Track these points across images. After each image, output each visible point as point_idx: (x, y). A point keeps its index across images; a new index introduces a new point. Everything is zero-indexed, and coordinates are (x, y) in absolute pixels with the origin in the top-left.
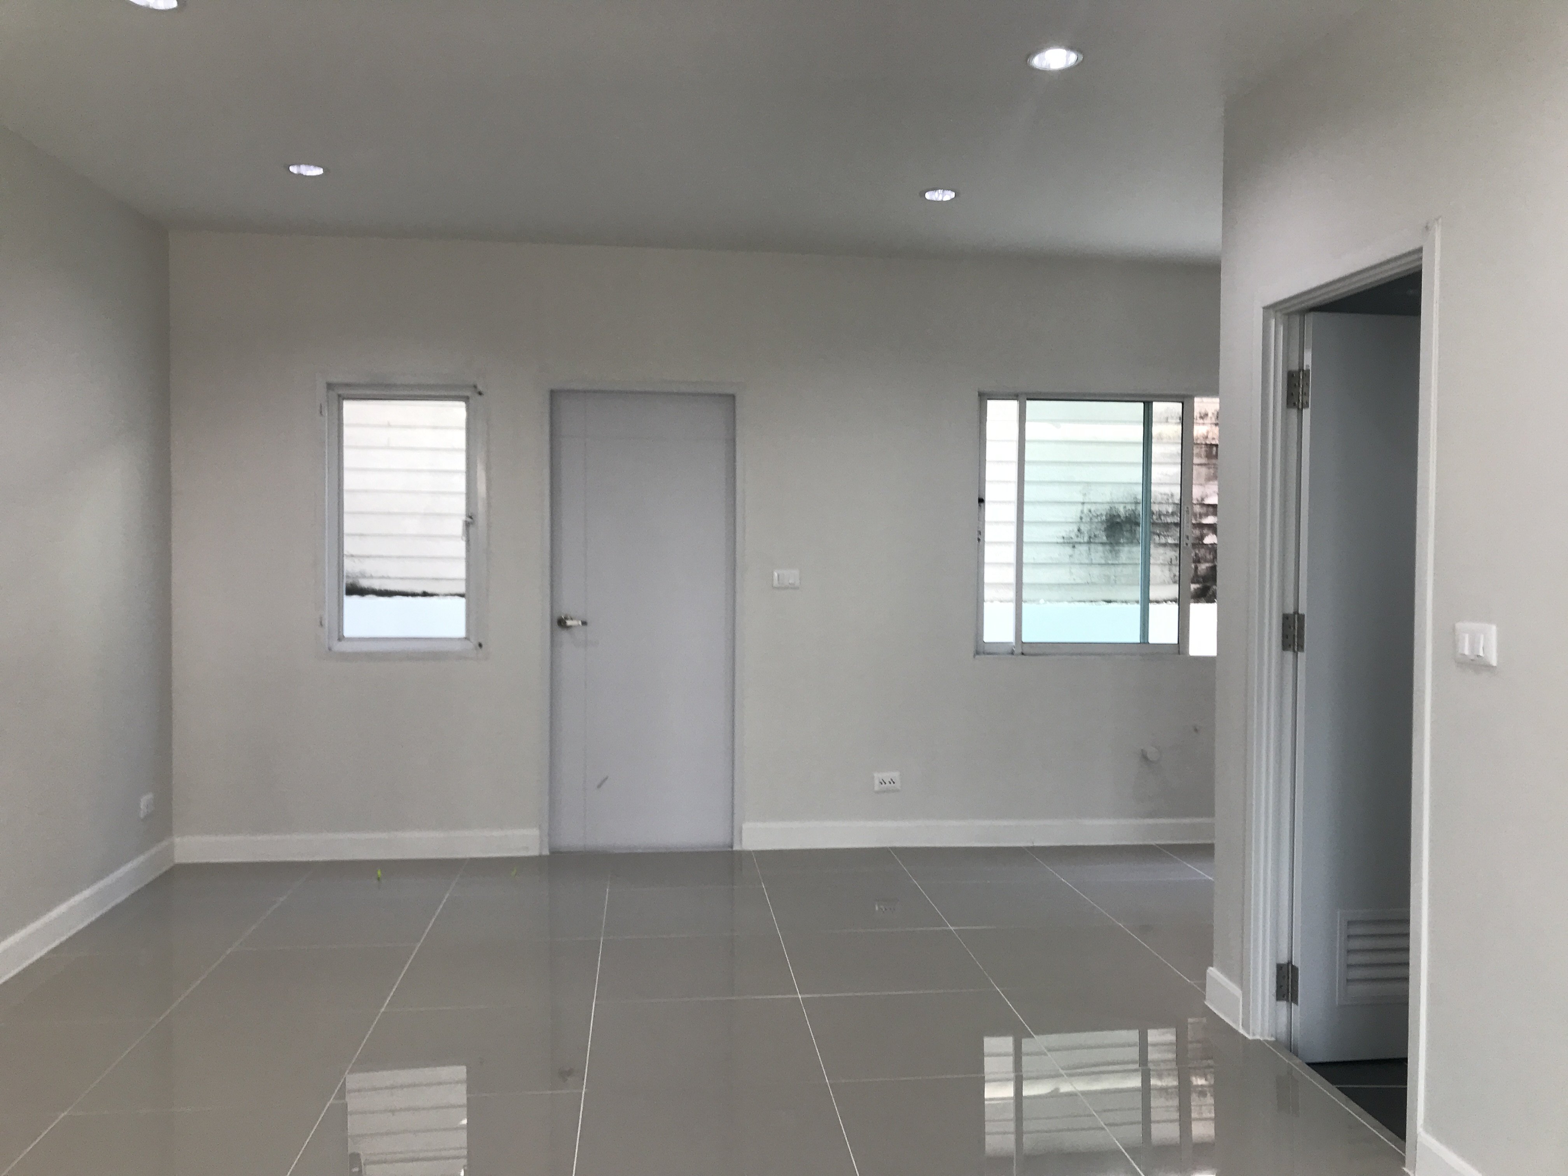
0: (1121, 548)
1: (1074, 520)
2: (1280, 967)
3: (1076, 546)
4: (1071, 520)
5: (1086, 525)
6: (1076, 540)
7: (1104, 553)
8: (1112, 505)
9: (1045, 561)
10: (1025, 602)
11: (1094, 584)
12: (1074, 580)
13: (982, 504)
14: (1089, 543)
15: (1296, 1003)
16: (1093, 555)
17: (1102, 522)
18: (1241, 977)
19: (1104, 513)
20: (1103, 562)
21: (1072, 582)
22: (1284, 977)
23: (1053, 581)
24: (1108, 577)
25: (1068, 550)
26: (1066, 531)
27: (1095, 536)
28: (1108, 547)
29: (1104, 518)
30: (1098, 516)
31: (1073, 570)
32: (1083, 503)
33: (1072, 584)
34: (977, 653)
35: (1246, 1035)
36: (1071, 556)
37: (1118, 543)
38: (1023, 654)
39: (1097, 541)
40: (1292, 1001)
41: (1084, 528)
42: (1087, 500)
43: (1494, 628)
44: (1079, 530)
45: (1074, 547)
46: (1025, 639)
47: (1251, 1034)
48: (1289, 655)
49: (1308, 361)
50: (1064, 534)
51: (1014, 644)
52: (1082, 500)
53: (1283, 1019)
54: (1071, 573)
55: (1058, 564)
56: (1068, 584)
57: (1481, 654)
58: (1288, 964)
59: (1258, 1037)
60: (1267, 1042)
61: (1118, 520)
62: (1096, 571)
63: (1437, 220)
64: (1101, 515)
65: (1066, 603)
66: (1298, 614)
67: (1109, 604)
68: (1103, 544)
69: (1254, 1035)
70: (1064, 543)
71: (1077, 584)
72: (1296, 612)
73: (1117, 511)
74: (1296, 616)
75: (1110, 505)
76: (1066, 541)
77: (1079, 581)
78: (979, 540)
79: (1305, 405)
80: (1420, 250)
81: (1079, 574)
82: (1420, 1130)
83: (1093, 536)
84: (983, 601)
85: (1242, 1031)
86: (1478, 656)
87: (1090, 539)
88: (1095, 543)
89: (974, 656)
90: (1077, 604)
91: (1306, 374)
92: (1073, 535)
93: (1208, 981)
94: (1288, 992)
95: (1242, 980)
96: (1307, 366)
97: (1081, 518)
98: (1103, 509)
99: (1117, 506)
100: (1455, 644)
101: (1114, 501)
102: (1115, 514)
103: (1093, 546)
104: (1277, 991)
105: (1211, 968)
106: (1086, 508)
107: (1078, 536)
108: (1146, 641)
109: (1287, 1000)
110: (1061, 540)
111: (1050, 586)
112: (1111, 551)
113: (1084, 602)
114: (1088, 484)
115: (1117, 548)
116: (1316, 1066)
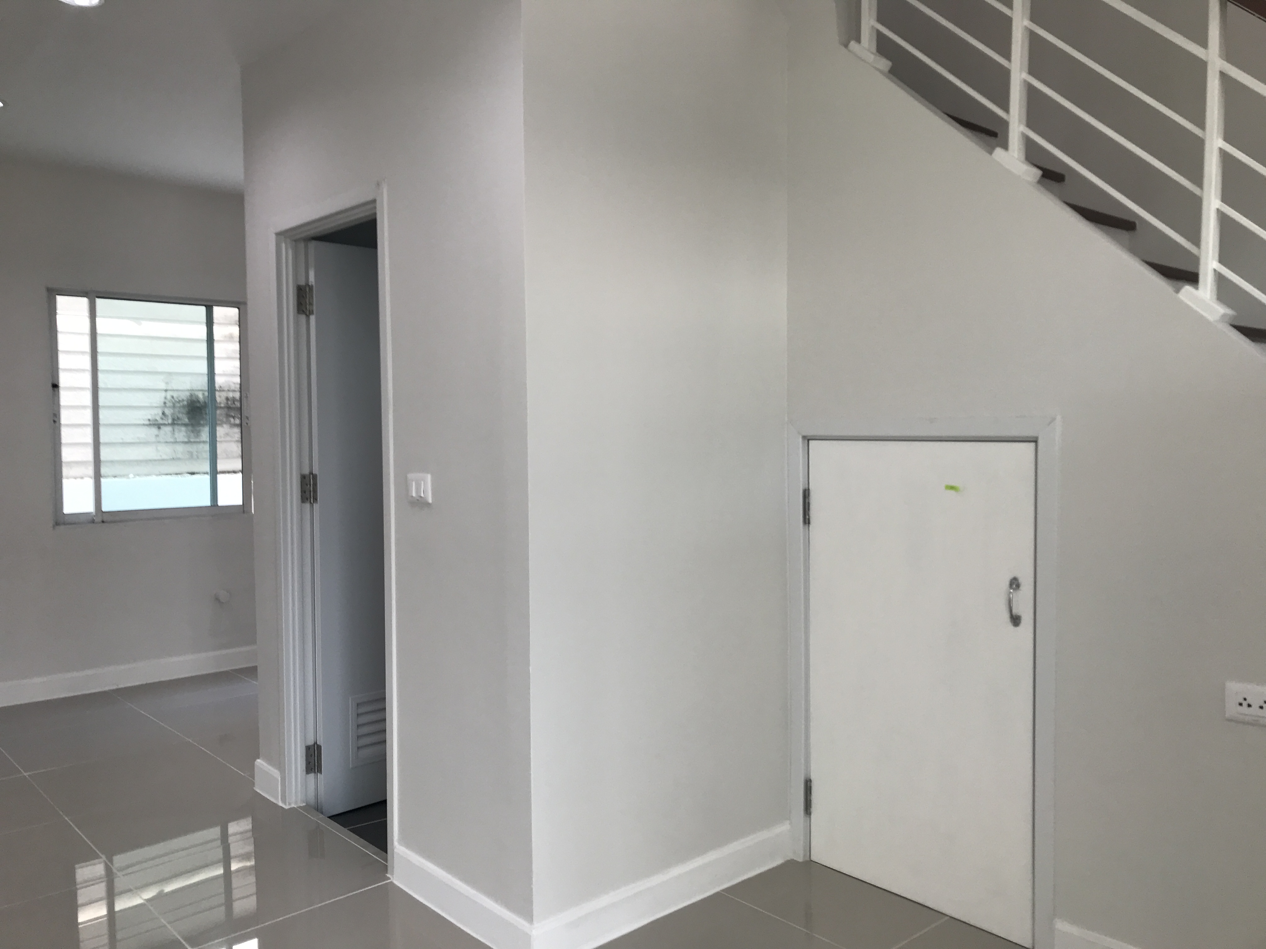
0: (201, 428)
1: (158, 405)
2: (308, 748)
3: (161, 427)
4: (155, 405)
5: (170, 409)
6: (161, 422)
7: (186, 433)
8: (193, 392)
9: (133, 441)
10: (105, 477)
11: (179, 459)
12: (161, 456)
13: (56, 389)
14: (173, 424)
15: (321, 773)
16: (177, 435)
17: (184, 406)
18: (280, 764)
19: (185, 399)
20: (186, 440)
21: (159, 458)
22: (311, 756)
23: (141, 458)
24: (191, 454)
25: (154, 430)
26: (151, 415)
27: (178, 418)
28: (190, 428)
29: (185, 403)
30: (180, 401)
31: (159, 448)
32: (166, 391)
33: (159, 460)
34: (57, 524)
35: (284, 806)
36: (157, 436)
37: (199, 424)
38: (103, 522)
39: (180, 422)
40: (318, 772)
41: (167, 412)
42: (169, 388)
43: (429, 477)
44: (163, 413)
45: (159, 428)
46: (105, 508)
47: (287, 804)
48: (307, 506)
49: (312, 279)
50: (150, 417)
51: (94, 514)
52: (165, 388)
53: (312, 787)
54: (157, 450)
55: (146, 443)
56: (155, 460)
57: (422, 495)
58: (314, 744)
59: (293, 805)
60: (300, 807)
61: (198, 405)
62: (180, 448)
63: (384, 180)
64: (183, 400)
65: (154, 476)
66: (313, 474)
67: (193, 475)
68: (185, 425)
69: (290, 804)
70: (150, 425)
71: (163, 460)
72: (311, 473)
73: (197, 397)
74: (311, 476)
75: (190, 392)
76: (151, 423)
77: (164, 457)
78: (55, 422)
79: (311, 313)
80: (374, 201)
81: (166, 451)
82: (396, 843)
83: (176, 418)
84: (61, 477)
85: (280, 804)
86: (421, 497)
87: (174, 421)
88: (178, 424)
89: (54, 527)
90: (164, 477)
91: (311, 288)
92: (158, 418)
93: (256, 771)
94: (315, 766)
95: (280, 766)
96: (312, 282)
97: (165, 403)
98: (184, 396)
99: (196, 393)
100: (407, 489)
101: (194, 389)
102: (195, 399)
103: (176, 427)
104: (306, 768)
105: (258, 760)
106: (169, 395)
107: (162, 419)
108: (216, 504)
109: (315, 773)
110: (147, 422)
111: (139, 462)
112: (193, 432)
113: (171, 474)
114: (170, 374)
115: (198, 429)
116: (334, 818)
